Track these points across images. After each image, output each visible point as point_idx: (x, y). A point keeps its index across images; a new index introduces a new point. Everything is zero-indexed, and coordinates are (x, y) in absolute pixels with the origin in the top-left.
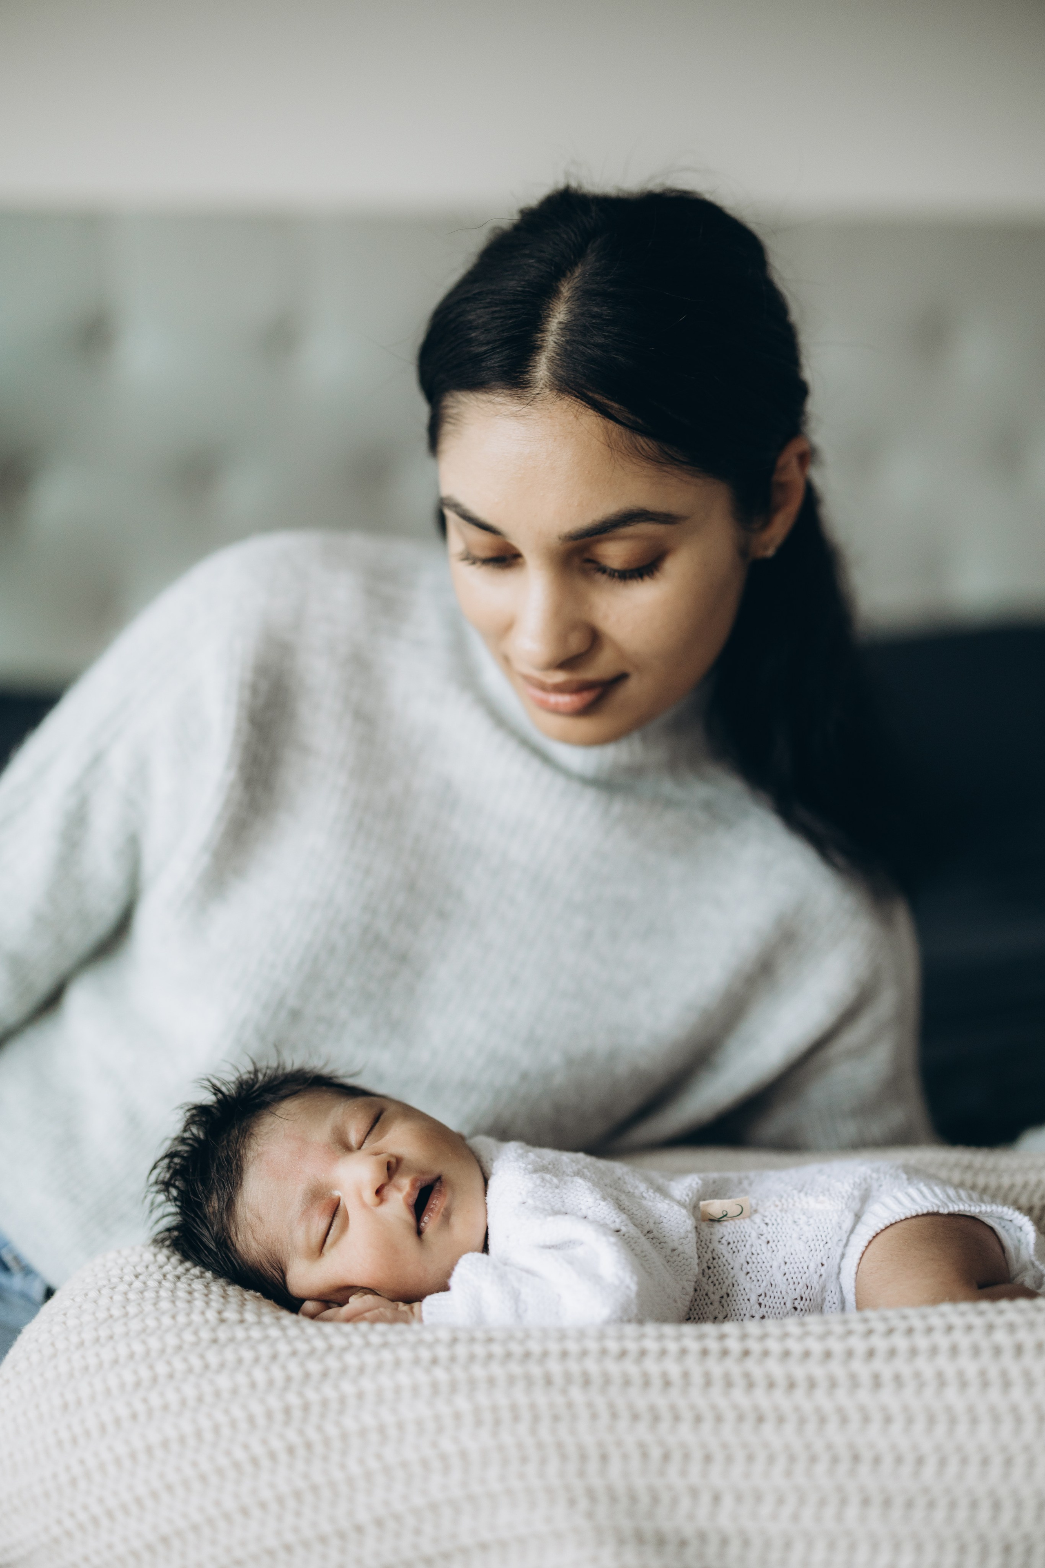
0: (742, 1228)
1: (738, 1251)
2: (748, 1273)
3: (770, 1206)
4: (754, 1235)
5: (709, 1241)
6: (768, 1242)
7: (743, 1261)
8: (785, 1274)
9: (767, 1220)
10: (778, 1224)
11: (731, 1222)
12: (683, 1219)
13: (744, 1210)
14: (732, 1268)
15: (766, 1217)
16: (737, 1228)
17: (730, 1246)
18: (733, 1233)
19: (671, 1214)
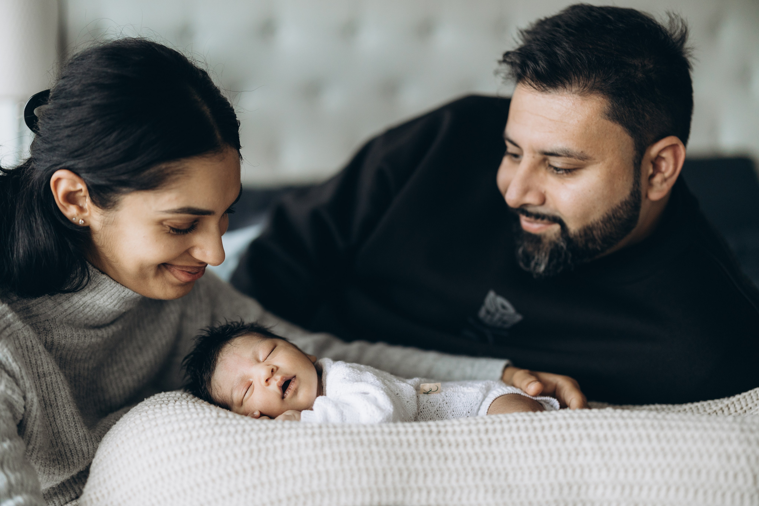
0: (436, 397)
1: (434, 406)
2: (437, 414)
3: (449, 389)
4: (441, 400)
5: (422, 401)
6: (447, 403)
7: (436, 410)
8: (453, 415)
9: (447, 395)
10: (451, 397)
11: (432, 394)
12: (412, 390)
13: (438, 390)
14: (431, 413)
15: (446, 393)
16: (434, 397)
17: (431, 404)
18: (433, 399)
19: (407, 388)
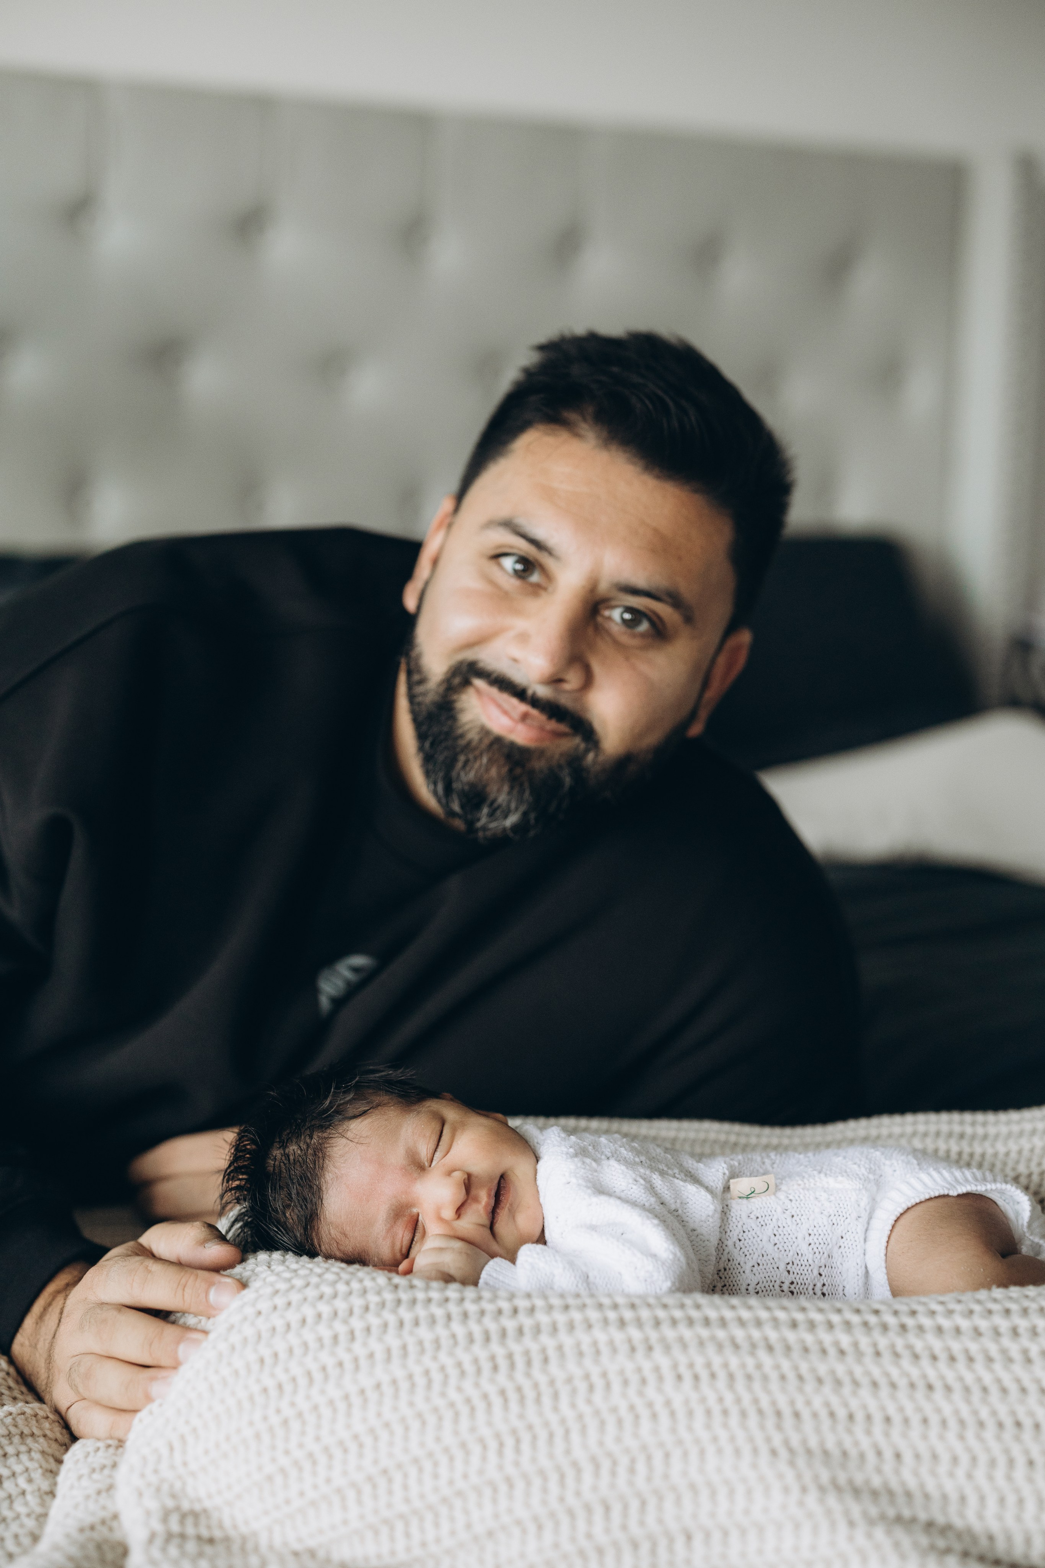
0: (768, 1204)
1: (766, 1225)
2: (775, 1244)
3: (793, 1185)
4: (779, 1210)
5: (739, 1216)
6: (793, 1216)
7: (770, 1233)
8: (810, 1244)
9: (791, 1197)
10: (801, 1200)
11: (758, 1198)
13: (769, 1188)
15: (790, 1194)
16: (764, 1204)
17: (759, 1220)
18: (761, 1208)
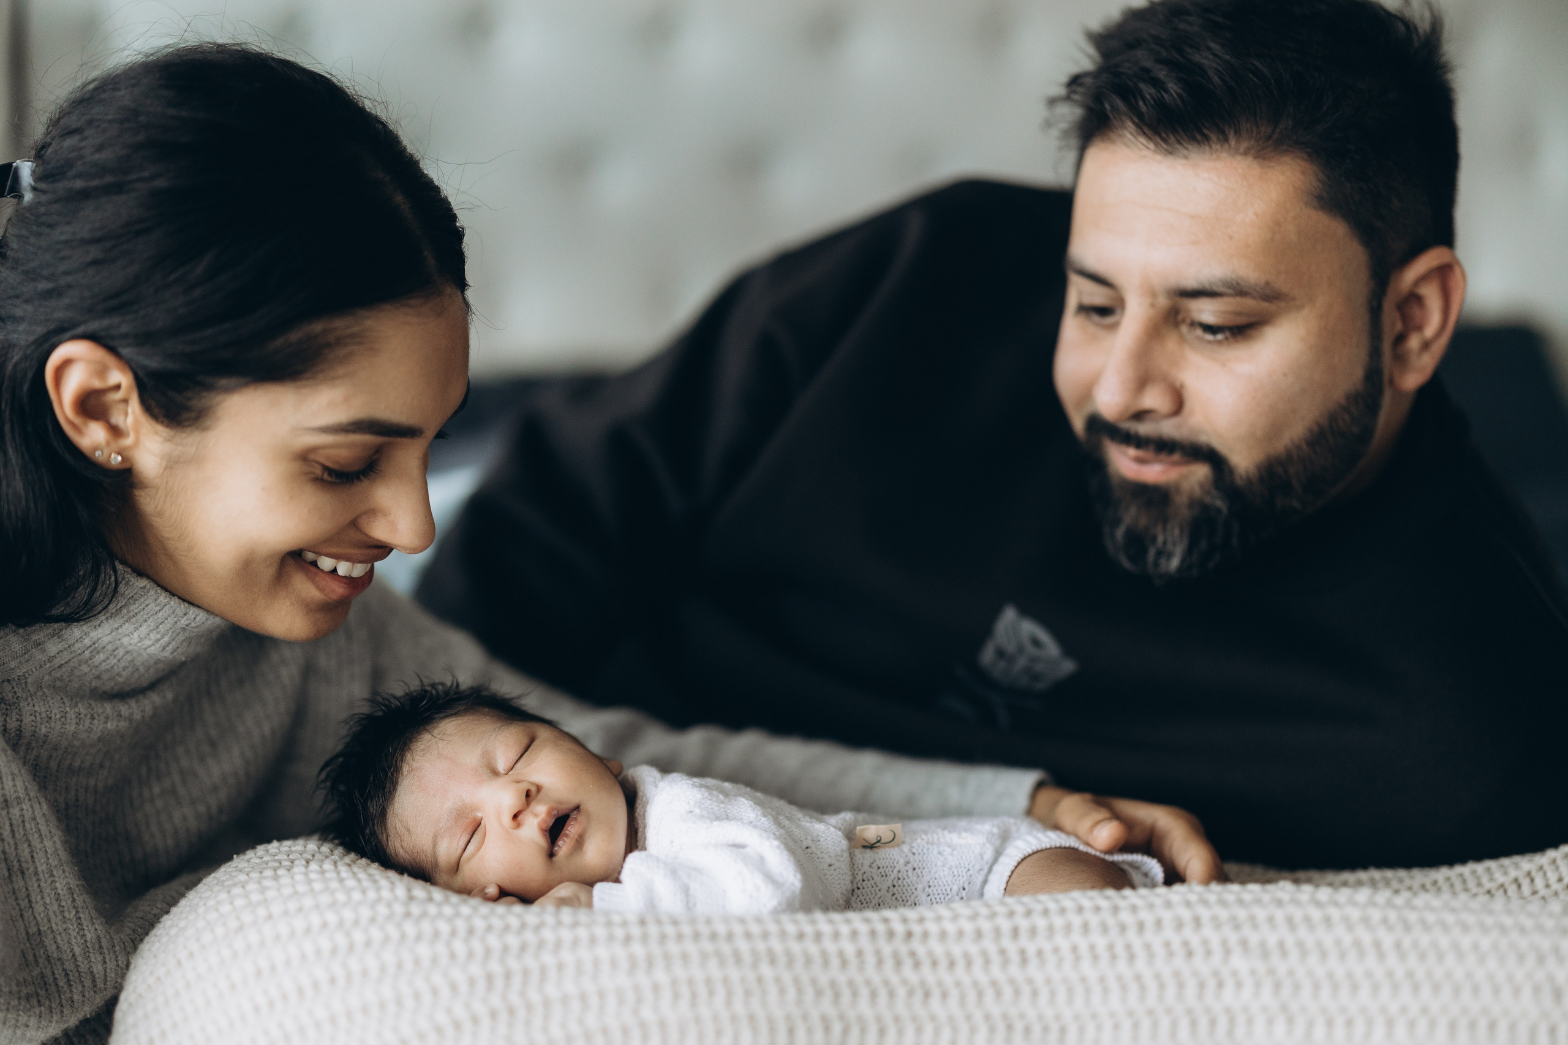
0: (891, 855)
1: (886, 876)
2: (894, 894)
3: (917, 839)
4: (902, 862)
5: (860, 865)
6: (914, 869)
7: (890, 884)
8: (929, 896)
9: (914, 850)
10: (924, 854)
11: (882, 848)
12: (839, 839)
13: (896, 837)
14: (880, 889)
15: (913, 847)
16: (887, 855)
17: (880, 870)
18: (883, 858)
19: (828, 834)
